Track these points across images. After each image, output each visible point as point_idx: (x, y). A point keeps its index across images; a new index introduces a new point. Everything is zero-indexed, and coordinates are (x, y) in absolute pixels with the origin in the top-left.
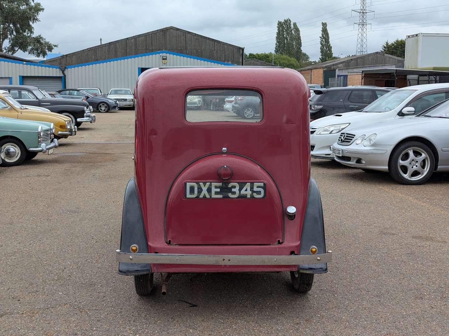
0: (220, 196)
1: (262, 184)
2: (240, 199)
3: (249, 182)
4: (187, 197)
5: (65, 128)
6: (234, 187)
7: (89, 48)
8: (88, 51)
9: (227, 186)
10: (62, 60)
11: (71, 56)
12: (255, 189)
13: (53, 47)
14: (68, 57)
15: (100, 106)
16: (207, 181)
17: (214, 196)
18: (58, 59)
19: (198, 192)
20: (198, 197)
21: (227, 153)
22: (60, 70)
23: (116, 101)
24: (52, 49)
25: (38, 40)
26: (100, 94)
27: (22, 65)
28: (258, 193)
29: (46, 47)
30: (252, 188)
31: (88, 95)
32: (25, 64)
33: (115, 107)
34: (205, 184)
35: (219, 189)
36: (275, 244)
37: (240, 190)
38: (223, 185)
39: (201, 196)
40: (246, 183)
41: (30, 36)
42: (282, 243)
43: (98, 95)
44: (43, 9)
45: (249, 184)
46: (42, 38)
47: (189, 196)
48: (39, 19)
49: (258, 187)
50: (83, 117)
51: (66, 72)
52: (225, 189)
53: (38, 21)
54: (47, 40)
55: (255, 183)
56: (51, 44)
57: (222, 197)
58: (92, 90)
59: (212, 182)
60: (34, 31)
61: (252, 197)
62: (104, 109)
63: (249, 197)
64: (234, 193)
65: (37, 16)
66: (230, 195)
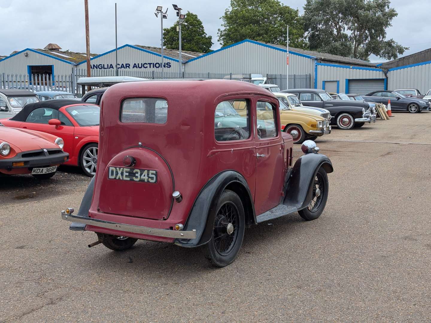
0: (128, 179)
1: (154, 172)
2: (141, 182)
3: (146, 170)
4: (110, 178)
5: (316, 127)
6: (137, 173)
7: (427, 50)
8: (426, 52)
9: (133, 171)
10: (399, 62)
11: (408, 58)
12: (150, 175)
13: (404, 49)
14: (405, 59)
15: (411, 107)
16: (121, 167)
17: (125, 178)
18: (395, 62)
19: (116, 175)
20: (115, 178)
21: (141, 146)
22: (383, 72)
23: (428, 102)
24: (403, 52)
25: (389, 44)
26: (417, 95)
27: (349, 69)
28: (152, 178)
29: (398, 50)
30: (148, 174)
31: (400, 96)
32: (351, 68)
33: (425, 108)
34: (120, 168)
35: (128, 173)
36: (161, 219)
37: (141, 175)
38: (130, 170)
39: (117, 178)
40: (145, 170)
41: (382, 40)
42: (166, 219)
43: (414, 96)
44: (396, 15)
45: (146, 171)
46: (393, 42)
47: (110, 177)
48: (392, 24)
49: (152, 174)
50: (362, 117)
51: (388, 75)
52: (132, 174)
53: (390, 26)
54: (399, 44)
55: (150, 171)
56: (402, 47)
57: (129, 180)
58: (410, 91)
59: (124, 168)
60: (386, 36)
61: (148, 181)
62: (414, 109)
63: (146, 181)
64: (137, 177)
65: (390, 21)
66: (135, 179)
